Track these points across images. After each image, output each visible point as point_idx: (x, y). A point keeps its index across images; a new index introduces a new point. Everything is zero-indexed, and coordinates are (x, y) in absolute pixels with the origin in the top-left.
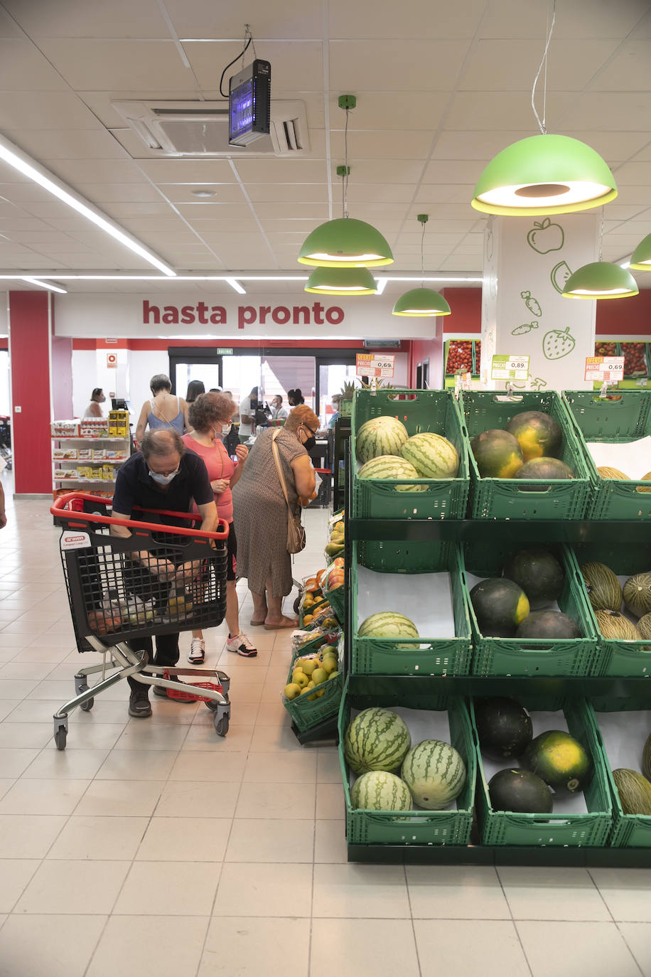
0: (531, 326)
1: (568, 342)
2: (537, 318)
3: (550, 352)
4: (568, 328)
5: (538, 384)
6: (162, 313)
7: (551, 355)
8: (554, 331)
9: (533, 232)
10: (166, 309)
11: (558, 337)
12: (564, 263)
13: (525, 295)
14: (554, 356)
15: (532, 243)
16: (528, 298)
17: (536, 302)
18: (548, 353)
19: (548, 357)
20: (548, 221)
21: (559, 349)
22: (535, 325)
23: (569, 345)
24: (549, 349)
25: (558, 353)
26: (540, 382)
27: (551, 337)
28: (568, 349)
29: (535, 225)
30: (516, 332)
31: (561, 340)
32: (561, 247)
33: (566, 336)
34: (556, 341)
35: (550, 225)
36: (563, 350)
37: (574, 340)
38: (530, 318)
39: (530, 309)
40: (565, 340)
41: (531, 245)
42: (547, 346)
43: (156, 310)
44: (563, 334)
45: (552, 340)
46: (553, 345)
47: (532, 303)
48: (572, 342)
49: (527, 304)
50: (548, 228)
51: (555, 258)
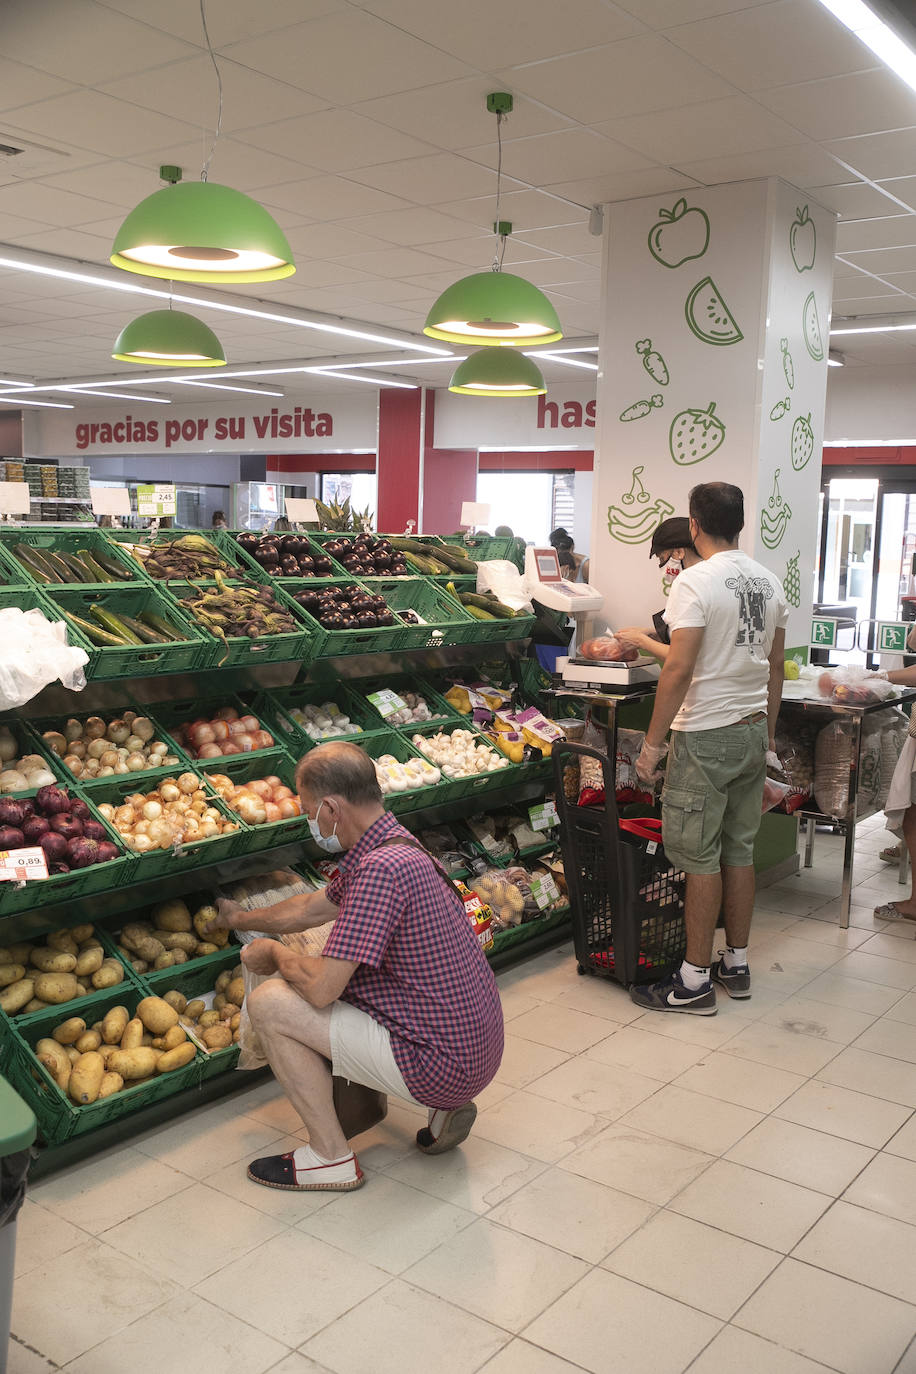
0: (652, 404)
1: (713, 430)
2: (660, 389)
3: (681, 451)
4: (713, 405)
5: (661, 511)
6: (562, 411)
7: (682, 456)
8: (689, 411)
9: (657, 230)
10: (567, 405)
11: (695, 422)
12: (708, 280)
13: (642, 347)
14: (689, 458)
15: (656, 249)
16: (647, 352)
17: (661, 359)
18: (677, 453)
19: (679, 460)
20: (682, 204)
21: (697, 445)
22: (657, 401)
23: (715, 437)
24: (680, 445)
25: (694, 453)
26: (664, 507)
27: (684, 423)
28: (713, 444)
29: (661, 216)
30: (628, 416)
31: (700, 428)
32: (704, 251)
33: (709, 419)
34: (692, 430)
35: (685, 211)
36: (704, 446)
37: (722, 428)
38: (649, 389)
39: (651, 372)
40: (707, 428)
41: (654, 254)
42: (676, 440)
43: (553, 407)
44: (704, 417)
45: (685, 429)
46: (686, 437)
47: (653, 360)
48: (719, 432)
49: (646, 363)
50: (681, 219)
51: (693, 273)
